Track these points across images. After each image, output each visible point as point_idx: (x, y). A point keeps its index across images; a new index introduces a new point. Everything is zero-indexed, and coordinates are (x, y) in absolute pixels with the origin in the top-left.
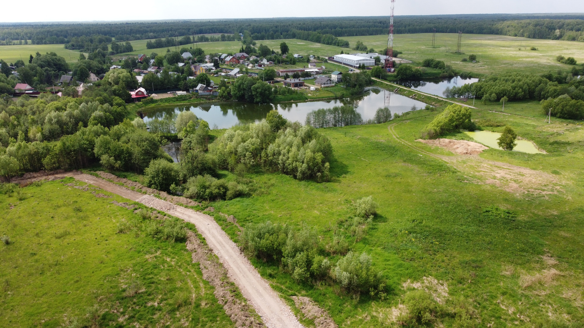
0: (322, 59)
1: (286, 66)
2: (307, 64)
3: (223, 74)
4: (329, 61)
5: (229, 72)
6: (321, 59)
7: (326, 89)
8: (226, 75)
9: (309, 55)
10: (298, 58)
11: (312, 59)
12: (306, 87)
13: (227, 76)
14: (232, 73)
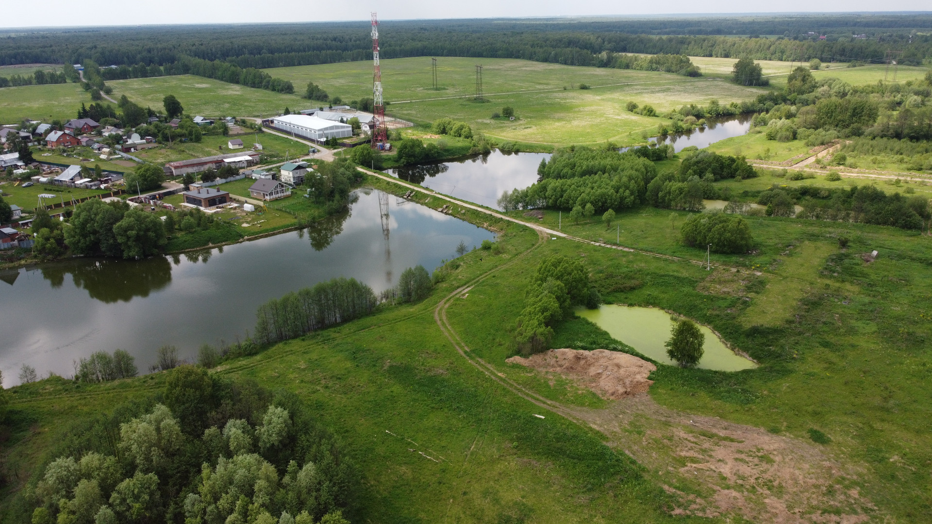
0: (252, 126)
1: (182, 147)
2: (224, 139)
3: (43, 179)
4: (264, 129)
5: (57, 173)
6: (249, 124)
7: (276, 205)
8: (51, 182)
9: (224, 117)
10: (204, 127)
11: (231, 125)
12: (235, 205)
13: (53, 186)
14: (66, 176)
